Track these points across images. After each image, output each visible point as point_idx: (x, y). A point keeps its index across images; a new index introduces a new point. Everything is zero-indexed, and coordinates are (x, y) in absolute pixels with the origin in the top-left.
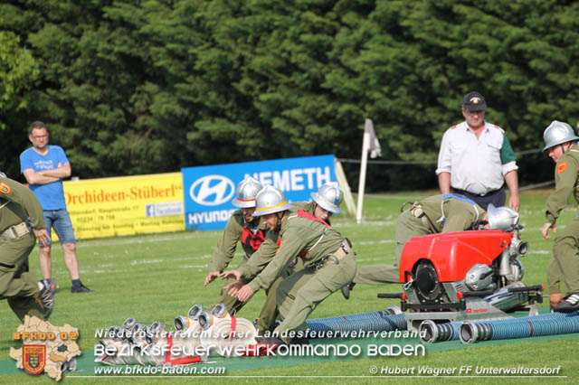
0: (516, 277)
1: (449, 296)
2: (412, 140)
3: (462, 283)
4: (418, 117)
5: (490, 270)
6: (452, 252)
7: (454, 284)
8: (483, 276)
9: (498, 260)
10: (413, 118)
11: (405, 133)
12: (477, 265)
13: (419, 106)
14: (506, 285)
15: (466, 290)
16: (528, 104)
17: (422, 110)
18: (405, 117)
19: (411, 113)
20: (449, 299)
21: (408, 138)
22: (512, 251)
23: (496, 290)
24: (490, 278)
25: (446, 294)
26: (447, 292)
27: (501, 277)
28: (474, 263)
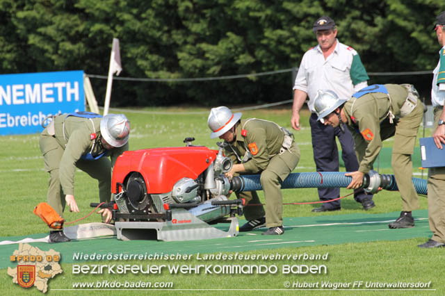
0: (220, 192)
1: (157, 208)
2: (159, 60)
3: (169, 195)
4: (165, 38)
5: (195, 184)
6: (161, 165)
7: (161, 196)
8: (189, 190)
9: (204, 175)
10: (160, 39)
11: (151, 53)
12: (183, 179)
13: (166, 28)
14: (210, 198)
15: (173, 202)
16: (265, 30)
17: (169, 32)
18: (152, 37)
19: (158, 34)
20: (156, 210)
21: (154, 58)
22: (217, 168)
23: (200, 203)
24: (195, 191)
25: (154, 206)
26: (155, 203)
27: (206, 190)
28: (181, 178)
